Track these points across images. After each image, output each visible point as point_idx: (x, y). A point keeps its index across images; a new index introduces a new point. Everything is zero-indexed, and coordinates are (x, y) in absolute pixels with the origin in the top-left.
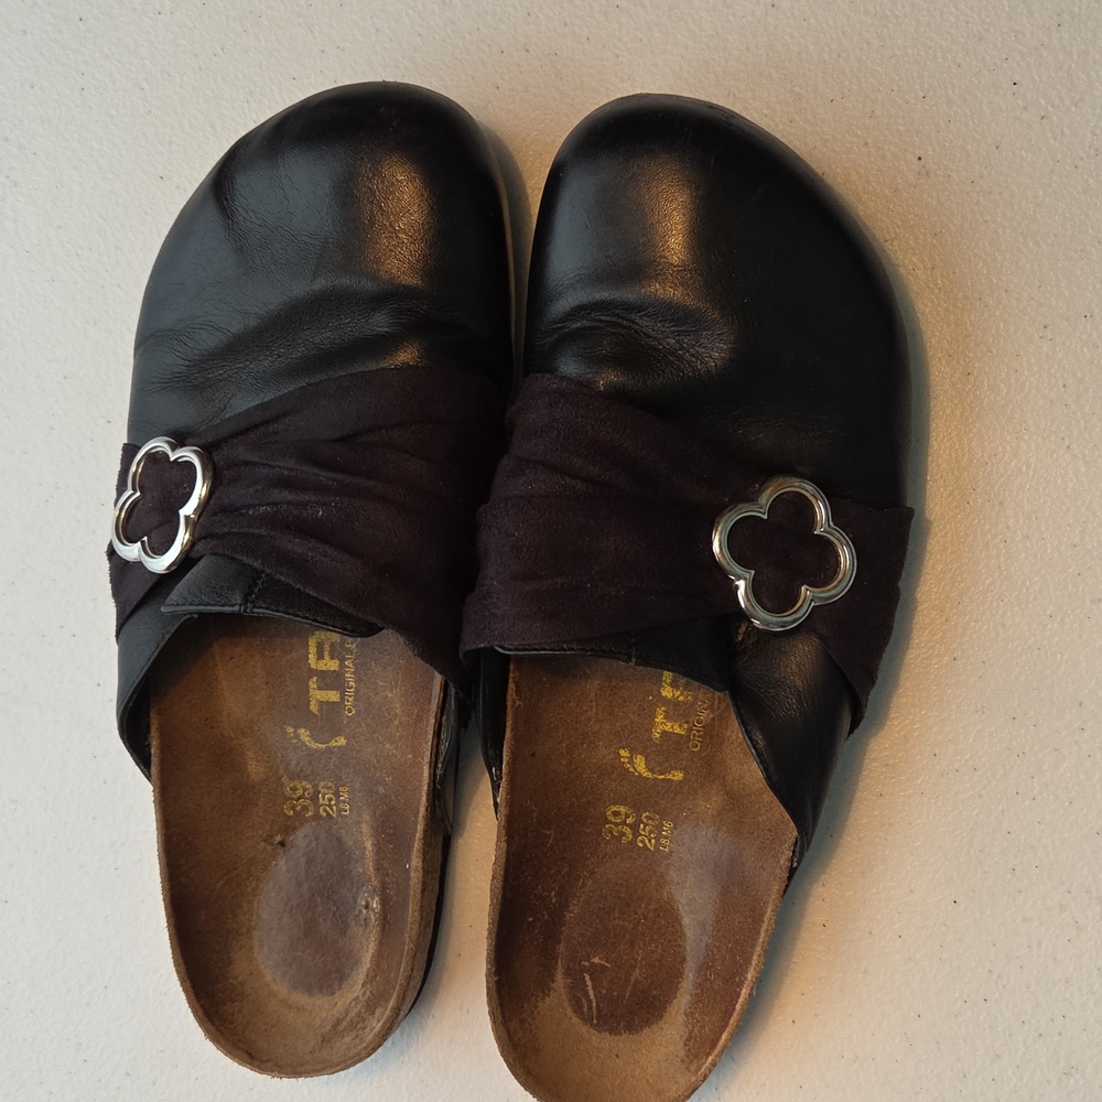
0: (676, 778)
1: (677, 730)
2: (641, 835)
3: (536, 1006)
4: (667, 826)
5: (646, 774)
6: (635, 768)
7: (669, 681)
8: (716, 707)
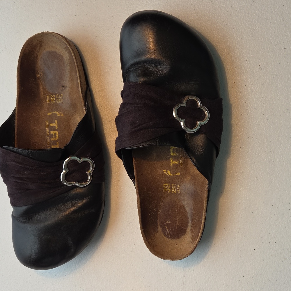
0: (178, 175)
1: (176, 163)
2: (172, 190)
3: (155, 236)
4: (178, 186)
5: (171, 175)
6: (168, 174)
7: (172, 151)
8: (184, 156)
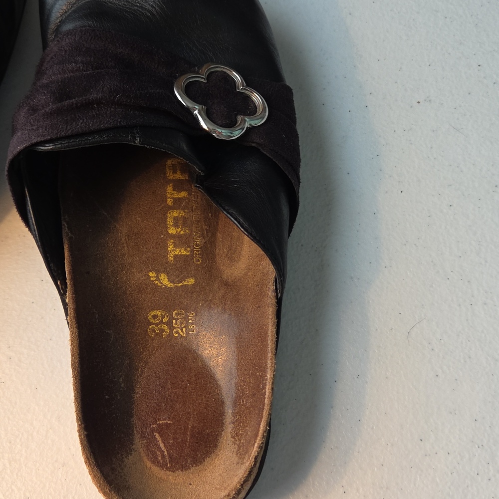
0: (190, 283)
1: (184, 253)
2: (175, 328)
3: (123, 462)
4: (191, 315)
5: (170, 285)
6: (161, 283)
7: (171, 224)
8: (205, 235)
